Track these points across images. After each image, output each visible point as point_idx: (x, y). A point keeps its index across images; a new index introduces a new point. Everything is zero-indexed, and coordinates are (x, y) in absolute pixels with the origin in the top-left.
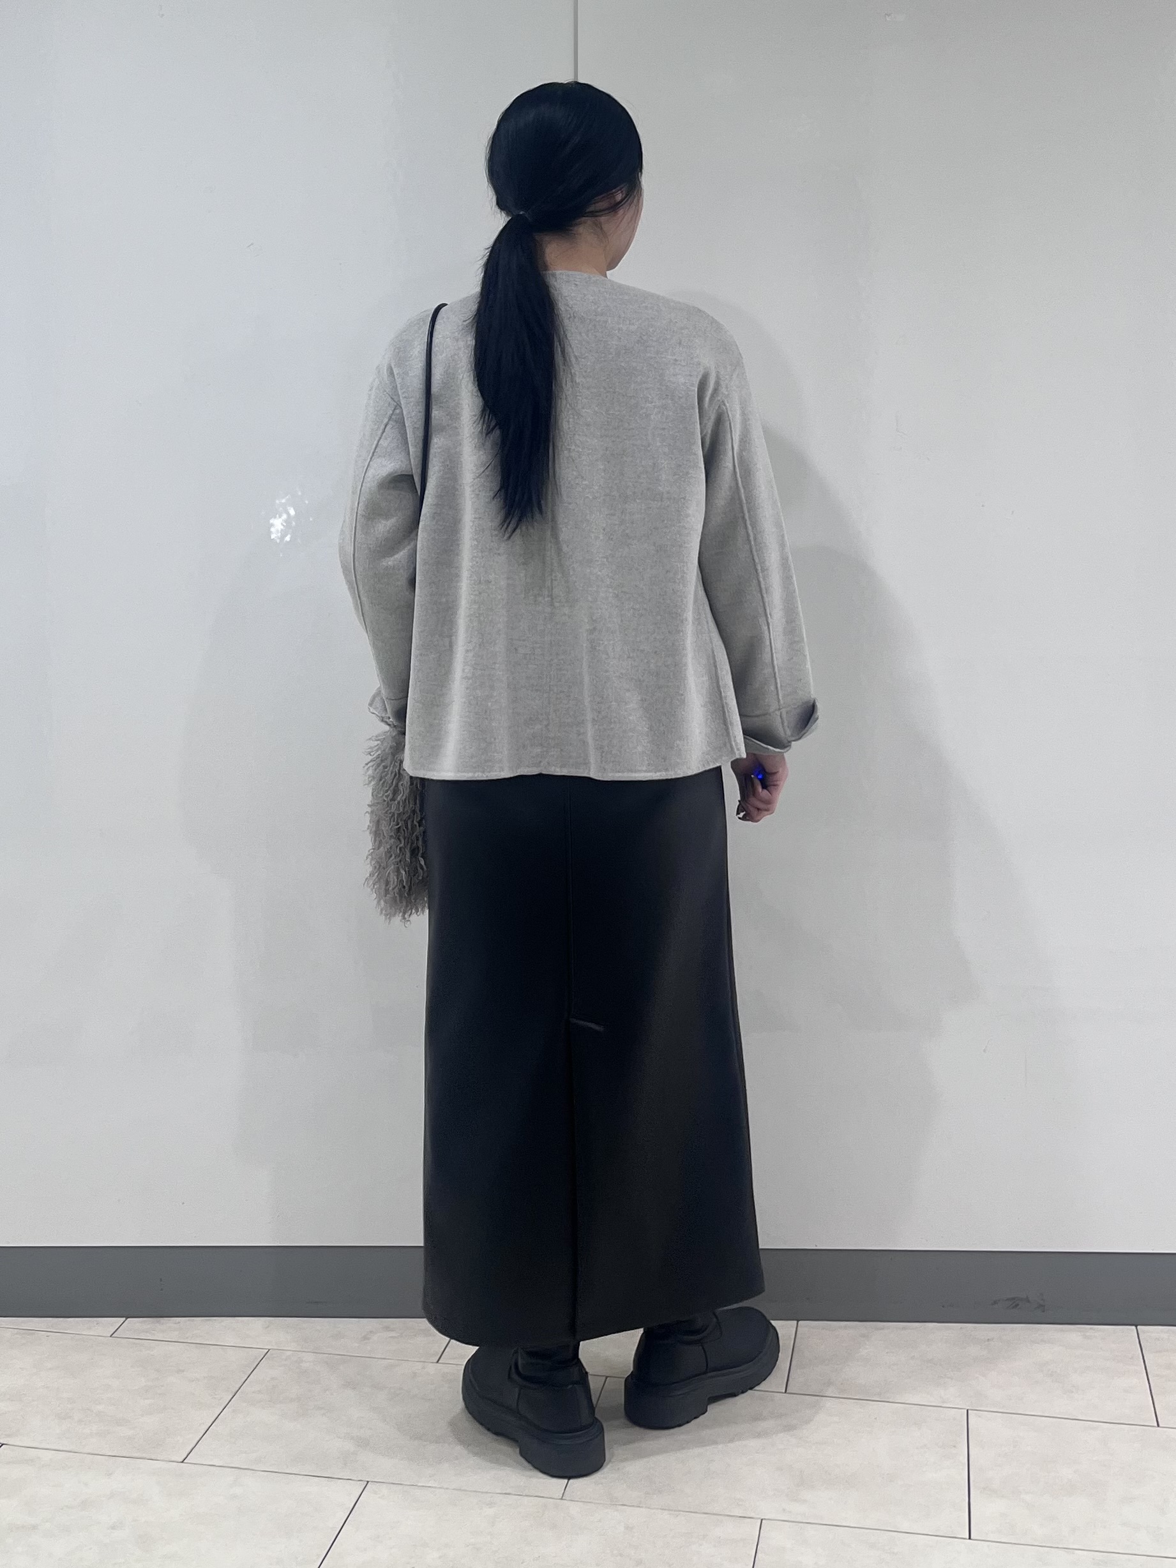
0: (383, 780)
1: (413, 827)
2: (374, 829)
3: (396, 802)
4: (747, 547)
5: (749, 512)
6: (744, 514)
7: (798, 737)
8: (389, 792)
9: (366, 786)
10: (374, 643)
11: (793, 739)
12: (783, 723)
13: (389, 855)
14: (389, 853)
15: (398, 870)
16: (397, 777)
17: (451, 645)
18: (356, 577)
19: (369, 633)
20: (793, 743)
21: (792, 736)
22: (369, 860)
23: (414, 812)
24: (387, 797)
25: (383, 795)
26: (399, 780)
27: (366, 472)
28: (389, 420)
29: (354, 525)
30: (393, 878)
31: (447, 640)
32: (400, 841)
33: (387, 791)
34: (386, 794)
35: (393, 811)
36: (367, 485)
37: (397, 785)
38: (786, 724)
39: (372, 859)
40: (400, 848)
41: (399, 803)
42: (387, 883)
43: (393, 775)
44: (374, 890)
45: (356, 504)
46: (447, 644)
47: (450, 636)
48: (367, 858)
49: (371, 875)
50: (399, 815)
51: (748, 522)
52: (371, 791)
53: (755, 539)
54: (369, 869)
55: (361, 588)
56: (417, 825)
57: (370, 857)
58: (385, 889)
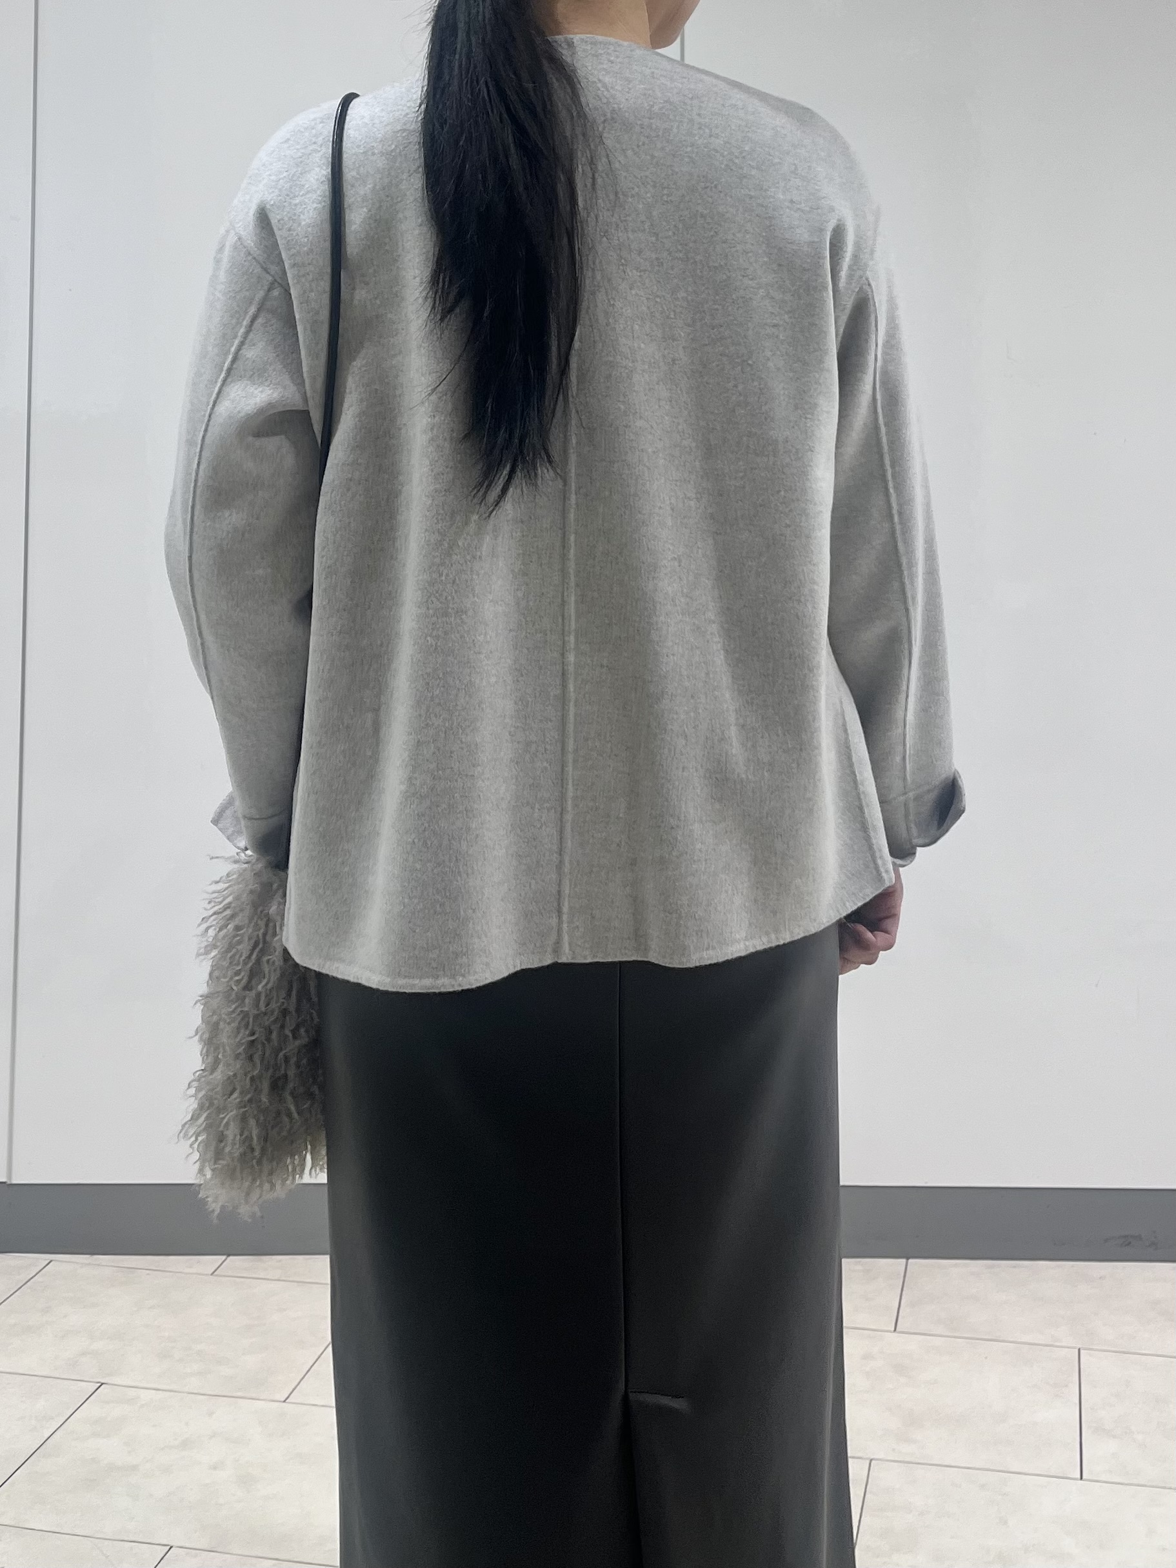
0: (234, 950)
1: (283, 1039)
2: (206, 1036)
3: (253, 993)
4: (887, 525)
5: (893, 467)
6: (884, 471)
7: (927, 841)
8: (243, 974)
9: (202, 957)
10: (225, 719)
11: (921, 841)
12: (907, 816)
13: (230, 1088)
14: (230, 1087)
15: (244, 1119)
16: (261, 946)
17: (377, 727)
18: (193, 597)
19: (215, 698)
20: (919, 849)
21: (919, 836)
22: (192, 1091)
23: (285, 1012)
24: (238, 982)
25: (231, 978)
26: (263, 952)
27: (214, 405)
28: (259, 310)
29: (190, 504)
30: (232, 1132)
31: (370, 716)
32: (254, 1066)
33: (237, 973)
34: (237, 978)
35: (246, 1009)
36: (214, 430)
37: (258, 961)
38: (911, 817)
39: (198, 1090)
40: (252, 1079)
41: (259, 995)
42: (221, 1138)
43: (253, 941)
44: (196, 1146)
45: (195, 466)
46: (369, 723)
47: (376, 711)
48: (189, 1086)
49: (194, 1118)
50: (256, 1017)
51: (891, 485)
52: (208, 969)
53: (900, 513)
54: (193, 1104)
55: (203, 617)
56: (291, 1035)
57: (195, 1084)
58: (217, 1148)
